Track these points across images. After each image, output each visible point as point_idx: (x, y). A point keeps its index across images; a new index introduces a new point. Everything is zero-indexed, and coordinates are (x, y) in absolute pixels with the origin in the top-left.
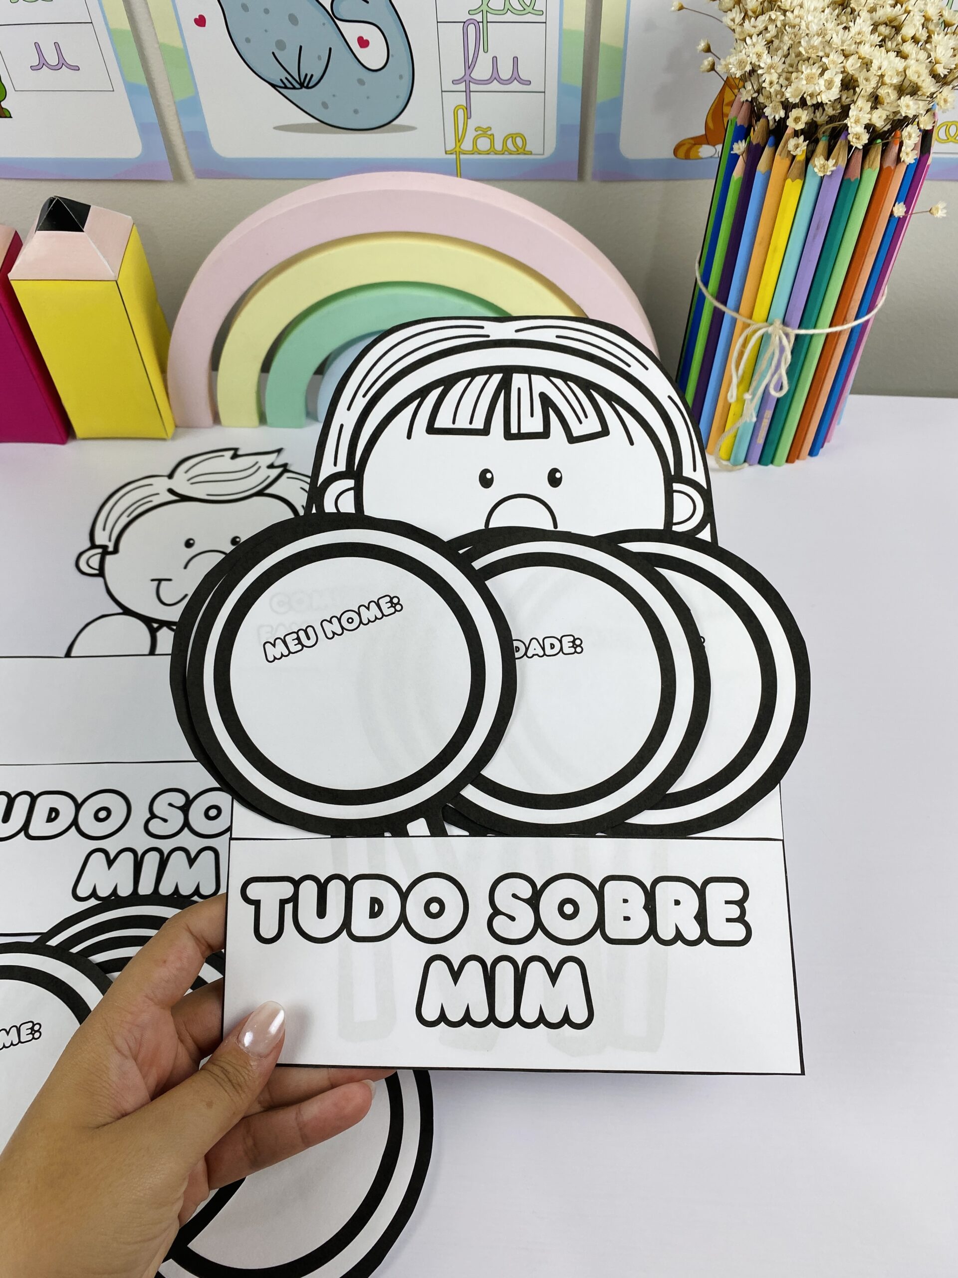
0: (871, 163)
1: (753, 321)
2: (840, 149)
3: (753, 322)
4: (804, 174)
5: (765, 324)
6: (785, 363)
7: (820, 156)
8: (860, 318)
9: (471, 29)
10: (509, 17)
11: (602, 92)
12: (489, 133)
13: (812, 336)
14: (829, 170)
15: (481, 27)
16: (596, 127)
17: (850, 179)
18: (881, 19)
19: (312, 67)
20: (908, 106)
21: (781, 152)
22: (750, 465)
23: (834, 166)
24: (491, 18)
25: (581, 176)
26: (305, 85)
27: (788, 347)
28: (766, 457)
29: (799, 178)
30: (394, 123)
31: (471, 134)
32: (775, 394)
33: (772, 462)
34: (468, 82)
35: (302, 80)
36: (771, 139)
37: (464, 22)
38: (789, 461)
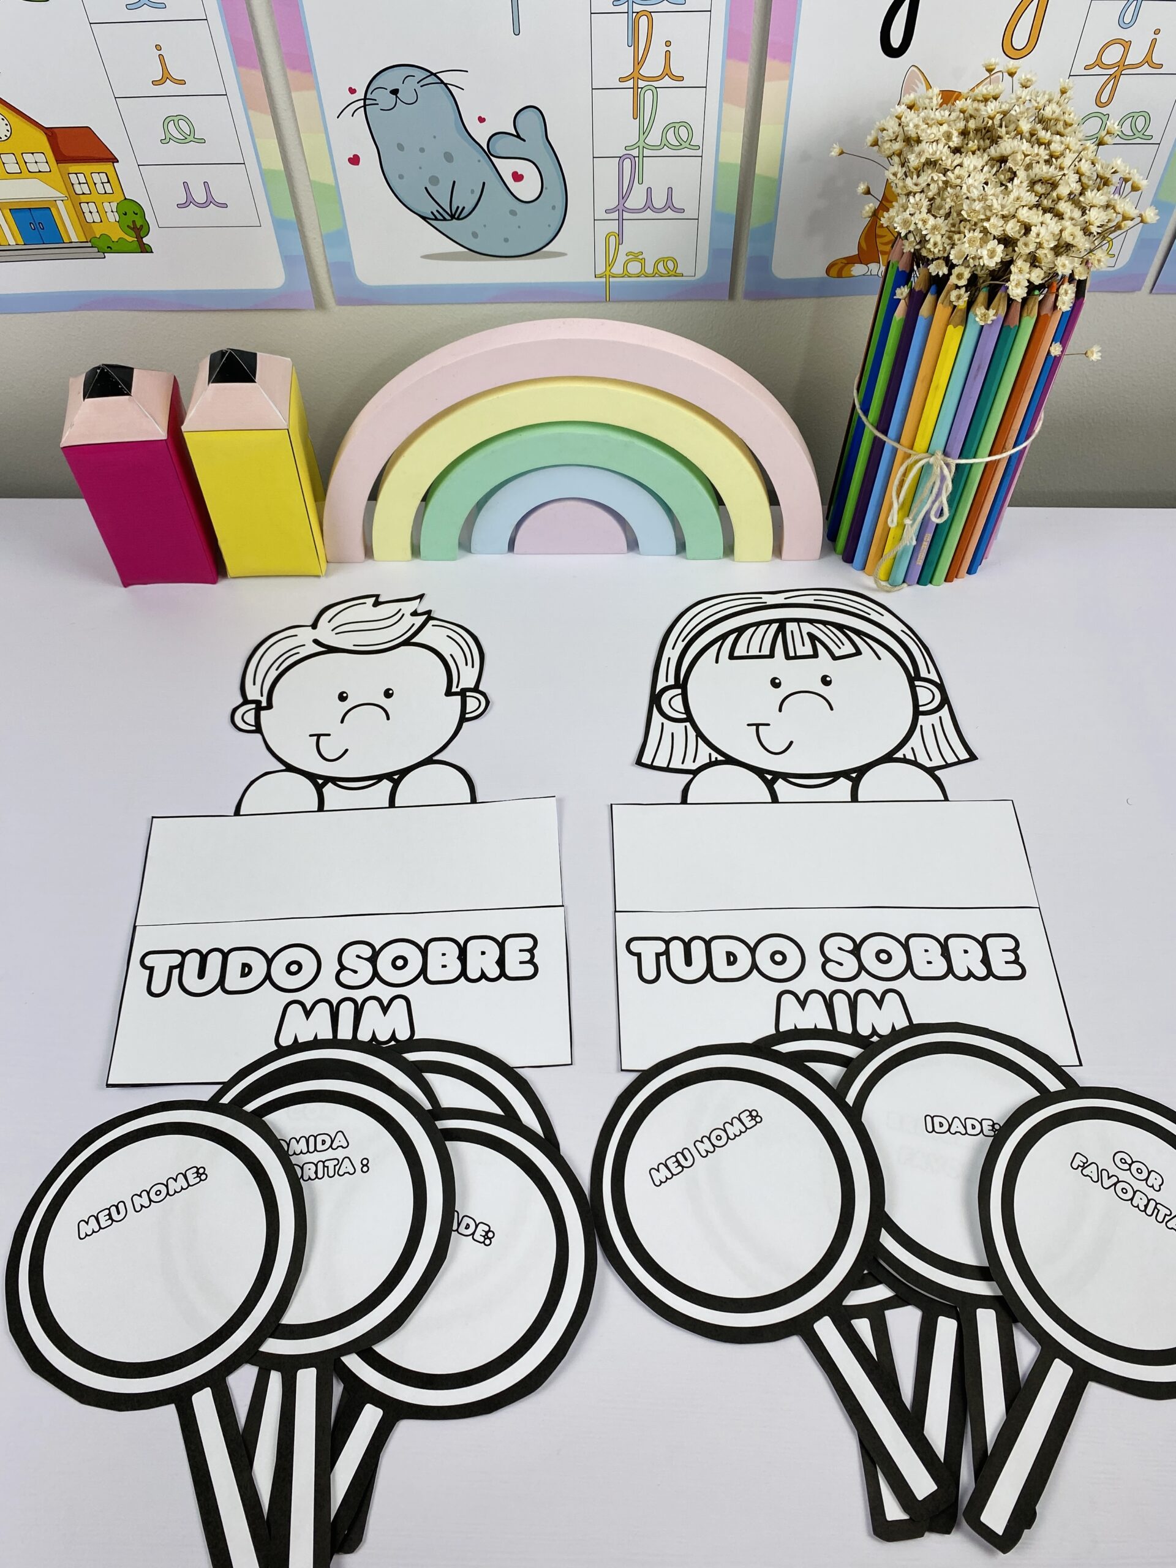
0: (1029, 311)
1: (915, 451)
2: (1000, 300)
3: (914, 453)
4: (965, 321)
5: (927, 455)
6: (946, 492)
7: (981, 306)
8: (1019, 445)
9: (627, 163)
10: (666, 151)
11: (755, 220)
12: (640, 257)
13: (972, 465)
14: (991, 319)
15: (637, 163)
16: (748, 251)
17: (1009, 326)
18: (1037, 177)
19: (464, 200)
20: (1064, 266)
21: (944, 301)
22: (909, 585)
23: (994, 315)
24: (647, 152)
25: (732, 296)
26: (456, 216)
27: (949, 476)
28: (925, 578)
29: (961, 324)
30: (544, 249)
31: (622, 258)
32: (935, 520)
33: (931, 582)
34: (621, 211)
35: (453, 213)
36: (933, 288)
37: (620, 157)
38: (947, 580)
